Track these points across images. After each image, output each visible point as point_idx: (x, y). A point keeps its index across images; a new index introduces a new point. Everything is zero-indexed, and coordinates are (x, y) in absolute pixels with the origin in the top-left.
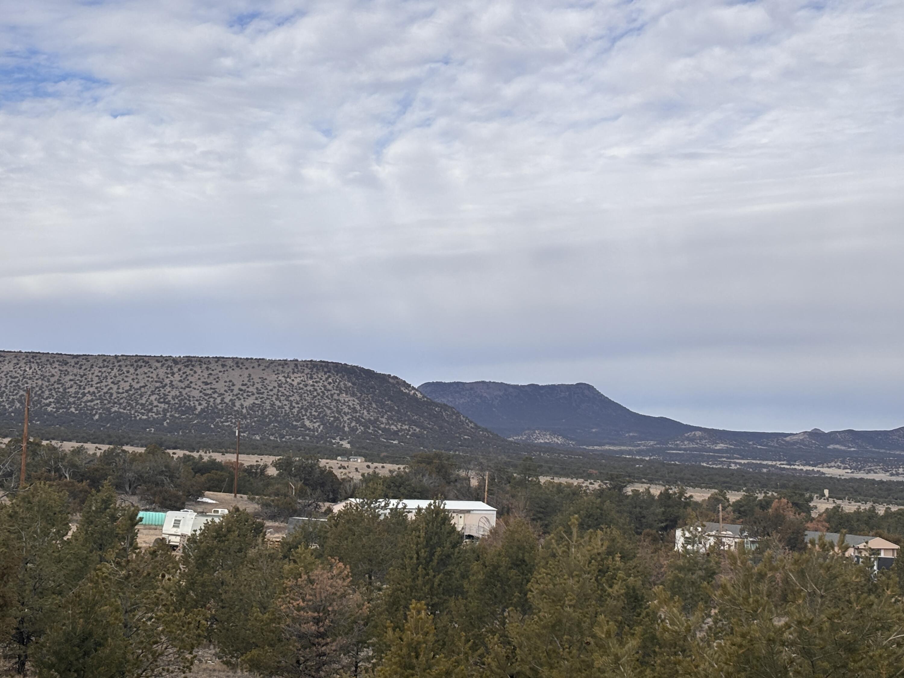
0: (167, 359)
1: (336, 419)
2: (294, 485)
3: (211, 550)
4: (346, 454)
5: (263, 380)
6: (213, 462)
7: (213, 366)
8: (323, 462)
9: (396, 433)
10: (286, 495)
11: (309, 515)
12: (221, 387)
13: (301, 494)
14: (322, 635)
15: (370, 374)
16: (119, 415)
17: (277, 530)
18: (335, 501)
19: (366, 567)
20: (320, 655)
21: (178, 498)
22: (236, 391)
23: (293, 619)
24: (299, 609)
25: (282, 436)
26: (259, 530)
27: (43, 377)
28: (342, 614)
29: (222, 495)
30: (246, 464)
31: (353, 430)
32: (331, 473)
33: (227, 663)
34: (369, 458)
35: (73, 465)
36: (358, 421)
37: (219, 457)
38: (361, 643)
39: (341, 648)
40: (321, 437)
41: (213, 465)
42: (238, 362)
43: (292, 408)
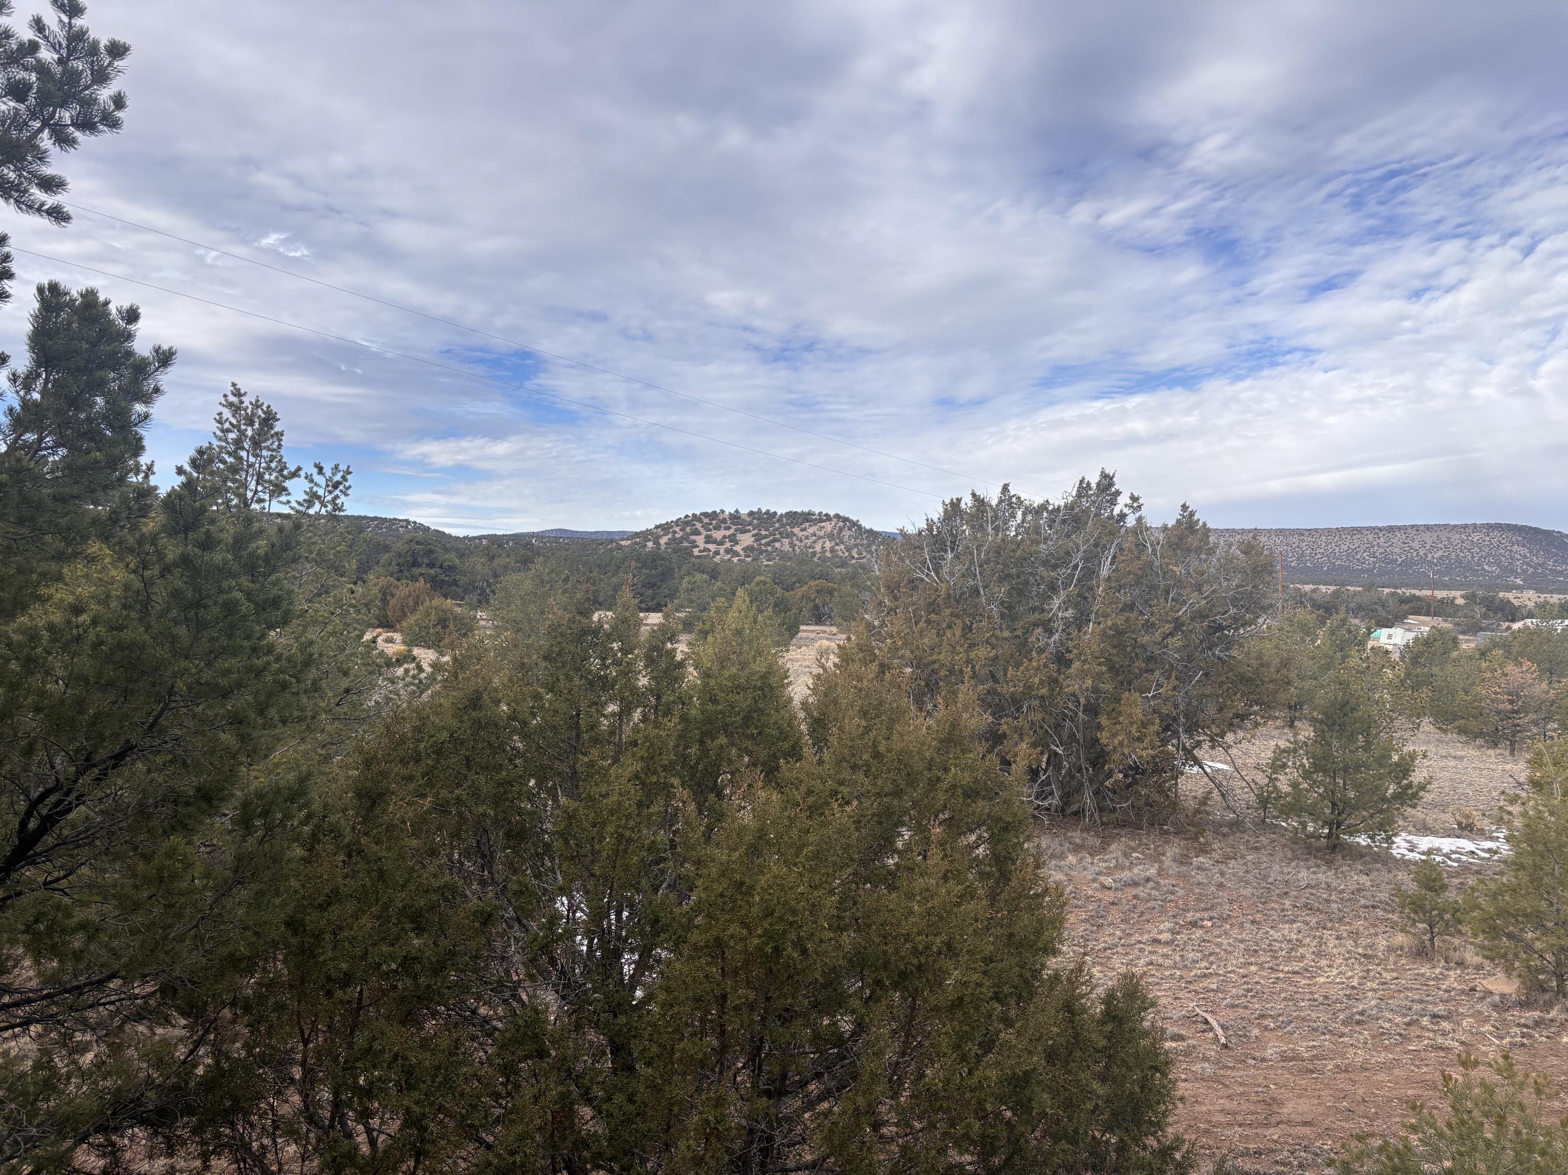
0: (1374, 528)
1: (1510, 564)
2: (1479, 611)
3: (1422, 653)
4: (1519, 588)
5: (1449, 539)
6: (1414, 595)
7: (1409, 531)
8: (1501, 595)
9: (1561, 572)
10: (1473, 618)
11: (1493, 631)
12: (1416, 545)
13: (1485, 616)
14: (1517, 712)
15: (1537, 531)
16: (1341, 566)
17: (1468, 641)
18: (1513, 621)
19: (1548, 666)
20: (1515, 726)
21: (1388, 620)
22: (1428, 547)
23: (1492, 700)
24: (1496, 693)
25: (1466, 577)
26: (1455, 641)
27: (1287, 544)
28: (1532, 698)
29: (1421, 618)
30: (1439, 597)
31: (1525, 571)
32: (1509, 601)
33: (1439, 728)
34: (1539, 590)
35: (1312, 599)
36: (1528, 564)
37: (1417, 593)
38: (1548, 719)
39: (1532, 722)
40: (1498, 577)
41: (1414, 598)
42: (1428, 528)
43: (1473, 557)
